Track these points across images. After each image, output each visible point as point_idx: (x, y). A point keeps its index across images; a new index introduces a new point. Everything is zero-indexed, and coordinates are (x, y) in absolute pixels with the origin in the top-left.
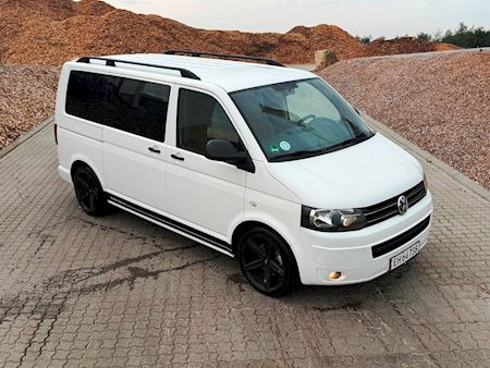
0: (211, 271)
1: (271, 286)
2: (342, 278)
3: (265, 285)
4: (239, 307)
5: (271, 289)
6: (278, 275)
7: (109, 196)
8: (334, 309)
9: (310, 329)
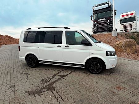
7: (40, 61)
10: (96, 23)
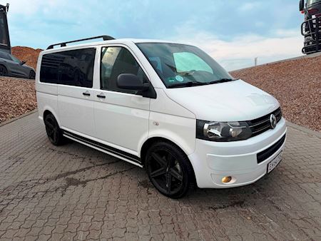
0: (127, 178)
1: (172, 190)
2: (232, 181)
3: (167, 189)
4: (146, 209)
5: (173, 192)
6: (177, 181)
7: (63, 131)
8: (224, 207)
9: (208, 228)
10: (314, 17)
